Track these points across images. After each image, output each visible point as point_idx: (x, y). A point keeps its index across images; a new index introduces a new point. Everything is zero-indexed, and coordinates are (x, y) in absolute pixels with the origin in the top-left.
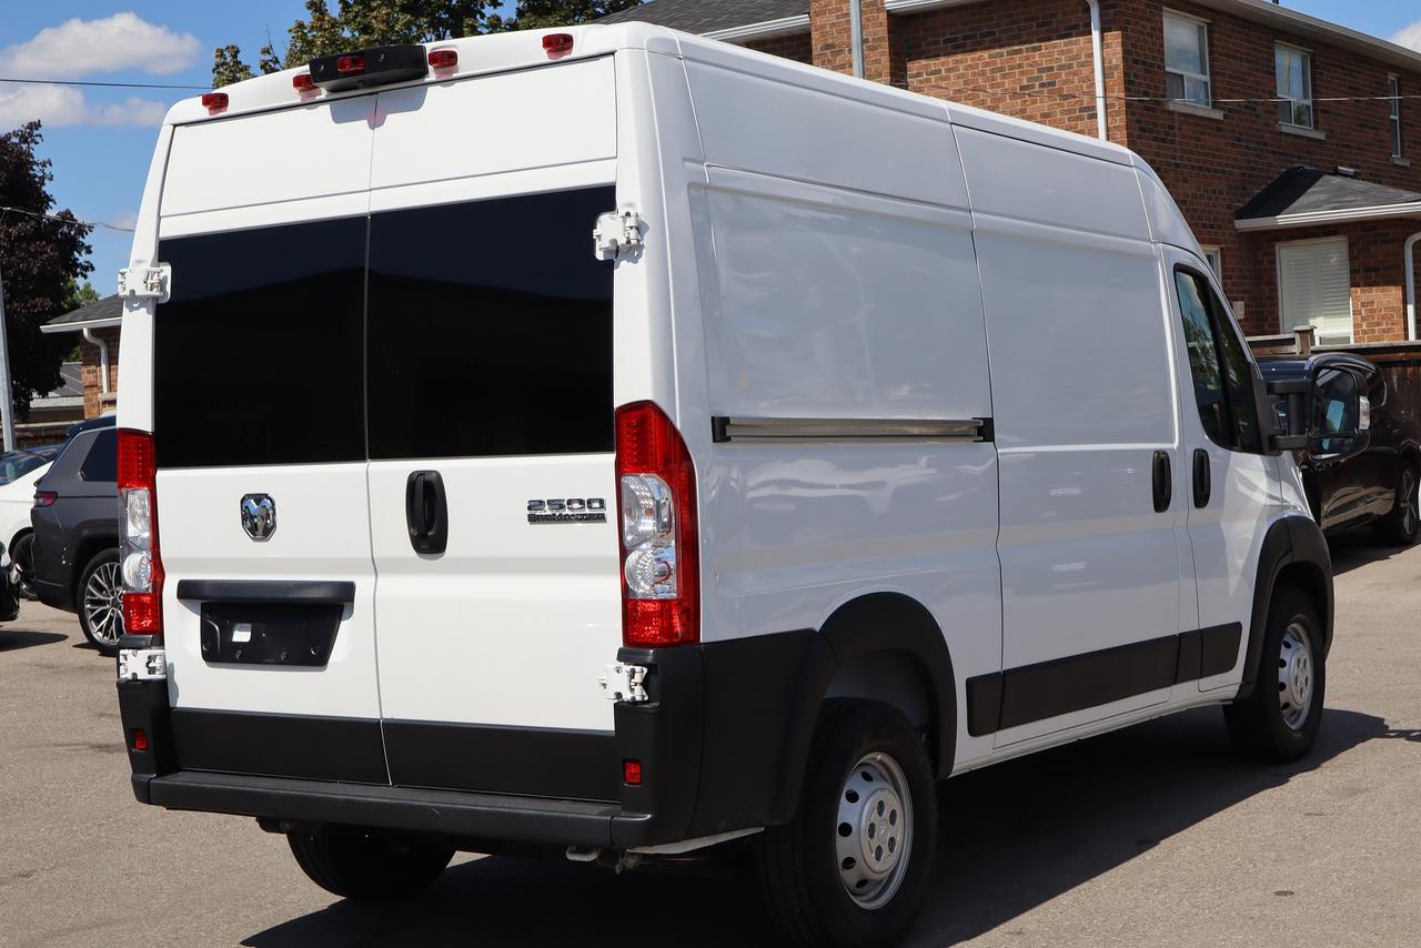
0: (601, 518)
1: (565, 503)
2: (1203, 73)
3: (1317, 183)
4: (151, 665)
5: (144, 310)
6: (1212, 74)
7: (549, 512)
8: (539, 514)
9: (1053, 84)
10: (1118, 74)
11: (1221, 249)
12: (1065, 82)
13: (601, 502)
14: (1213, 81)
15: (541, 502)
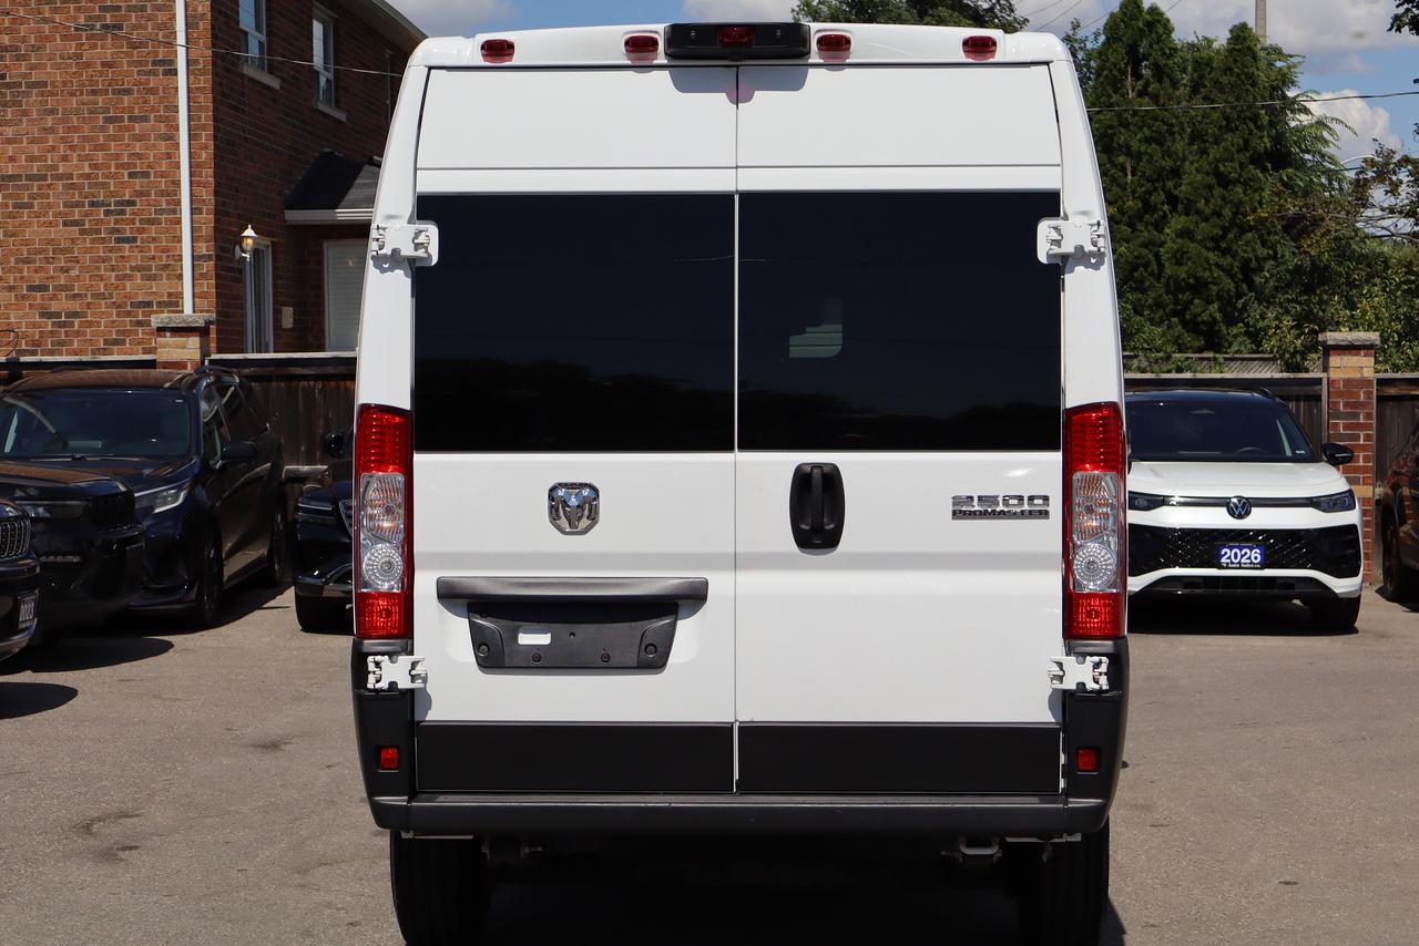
0: (1044, 514)
1: (1000, 499)
2: (261, 32)
3: (362, 174)
4: (413, 673)
5: (399, 272)
6: (269, 34)
7: (977, 508)
8: (963, 510)
9: (120, 27)
10: (204, 26)
11: (272, 242)
12: (135, 27)
13: (1046, 498)
14: (269, 42)
15: (972, 498)
